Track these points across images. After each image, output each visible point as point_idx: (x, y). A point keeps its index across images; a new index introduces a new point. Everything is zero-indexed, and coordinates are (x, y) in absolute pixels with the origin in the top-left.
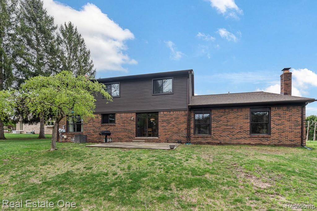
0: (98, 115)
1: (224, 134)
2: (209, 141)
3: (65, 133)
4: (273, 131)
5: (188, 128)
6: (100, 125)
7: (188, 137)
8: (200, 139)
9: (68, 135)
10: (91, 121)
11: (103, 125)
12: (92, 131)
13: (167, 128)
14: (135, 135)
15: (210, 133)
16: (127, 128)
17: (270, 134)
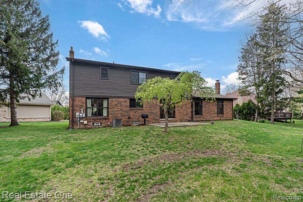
0: (126, 100)
1: (208, 115)
2: (202, 119)
3: (84, 117)
4: (224, 112)
5: (192, 112)
6: (128, 109)
7: (192, 117)
8: (198, 118)
9: (88, 120)
10: (119, 105)
11: (131, 108)
12: (119, 115)
13: (180, 111)
14: (159, 117)
15: (202, 115)
16: (153, 111)
17: (223, 114)
